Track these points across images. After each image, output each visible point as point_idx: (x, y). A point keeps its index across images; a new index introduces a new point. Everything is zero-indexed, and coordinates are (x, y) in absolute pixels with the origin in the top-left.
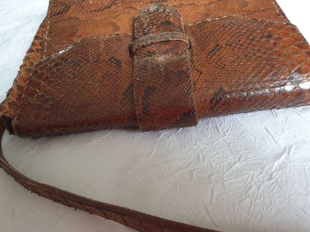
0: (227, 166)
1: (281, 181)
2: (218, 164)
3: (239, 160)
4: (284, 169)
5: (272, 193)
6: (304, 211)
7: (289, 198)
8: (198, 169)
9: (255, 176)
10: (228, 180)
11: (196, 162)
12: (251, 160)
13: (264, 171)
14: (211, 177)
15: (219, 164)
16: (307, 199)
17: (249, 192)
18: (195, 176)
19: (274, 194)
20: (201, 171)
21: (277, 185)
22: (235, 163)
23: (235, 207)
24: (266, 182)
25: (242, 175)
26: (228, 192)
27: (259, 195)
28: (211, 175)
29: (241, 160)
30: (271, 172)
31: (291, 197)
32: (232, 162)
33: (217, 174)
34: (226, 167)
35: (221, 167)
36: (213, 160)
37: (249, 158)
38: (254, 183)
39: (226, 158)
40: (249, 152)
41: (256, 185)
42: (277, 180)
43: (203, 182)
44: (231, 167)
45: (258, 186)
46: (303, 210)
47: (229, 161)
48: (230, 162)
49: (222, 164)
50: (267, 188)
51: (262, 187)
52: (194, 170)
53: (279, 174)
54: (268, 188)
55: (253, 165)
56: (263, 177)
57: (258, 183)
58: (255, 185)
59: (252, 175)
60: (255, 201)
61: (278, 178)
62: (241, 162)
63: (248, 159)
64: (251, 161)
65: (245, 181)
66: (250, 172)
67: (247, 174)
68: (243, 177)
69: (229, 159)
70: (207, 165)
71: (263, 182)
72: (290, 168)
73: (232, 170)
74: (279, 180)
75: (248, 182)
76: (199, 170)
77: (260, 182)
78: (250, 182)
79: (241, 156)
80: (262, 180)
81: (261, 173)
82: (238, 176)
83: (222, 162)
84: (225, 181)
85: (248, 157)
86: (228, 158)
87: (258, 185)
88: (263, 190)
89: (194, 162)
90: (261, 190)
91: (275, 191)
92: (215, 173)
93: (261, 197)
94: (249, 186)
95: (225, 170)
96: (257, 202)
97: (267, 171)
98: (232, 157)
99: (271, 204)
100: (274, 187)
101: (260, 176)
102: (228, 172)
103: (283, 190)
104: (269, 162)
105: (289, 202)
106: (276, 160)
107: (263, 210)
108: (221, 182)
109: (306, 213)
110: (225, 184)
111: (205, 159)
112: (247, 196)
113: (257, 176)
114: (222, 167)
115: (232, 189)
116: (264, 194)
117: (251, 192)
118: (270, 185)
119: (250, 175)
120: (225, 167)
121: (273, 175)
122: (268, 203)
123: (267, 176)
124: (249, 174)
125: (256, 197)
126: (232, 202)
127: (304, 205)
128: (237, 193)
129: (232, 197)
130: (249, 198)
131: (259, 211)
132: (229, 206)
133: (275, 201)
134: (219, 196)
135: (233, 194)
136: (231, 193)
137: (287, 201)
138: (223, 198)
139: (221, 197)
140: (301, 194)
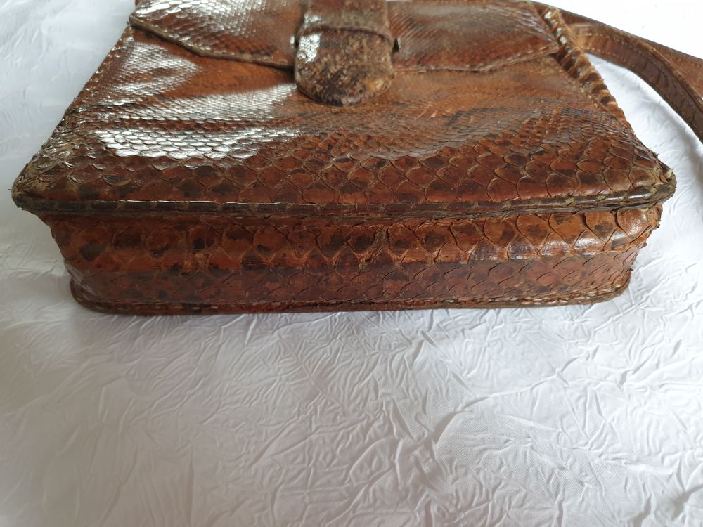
5: (517, 318)
6: (560, 337)
7: (541, 323)
17: (484, 317)
19: (519, 319)
26: (454, 318)
27: (498, 321)
31: (543, 322)
46: (558, 335)
50: (510, 313)
51: (503, 312)
54: (512, 312)
58: (492, 310)
60: (493, 327)
88: (505, 315)
90: (501, 314)
91: (521, 315)
93: (501, 323)
96: (496, 328)
99: (515, 331)
103: (533, 314)
105: (540, 328)
107: (504, 337)
112: (482, 321)
122: (512, 330)
125: (494, 323)
126: (461, 328)
127: (561, 330)
128: (467, 319)
129: (460, 323)
130: (484, 324)
131: (499, 339)
132: (456, 332)
133: (520, 327)
134: (441, 322)
135: (461, 320)
136: (459, 318)
137: (537, 326)
138: (447, 325)
139: (444, 324)
140: (556, 318)
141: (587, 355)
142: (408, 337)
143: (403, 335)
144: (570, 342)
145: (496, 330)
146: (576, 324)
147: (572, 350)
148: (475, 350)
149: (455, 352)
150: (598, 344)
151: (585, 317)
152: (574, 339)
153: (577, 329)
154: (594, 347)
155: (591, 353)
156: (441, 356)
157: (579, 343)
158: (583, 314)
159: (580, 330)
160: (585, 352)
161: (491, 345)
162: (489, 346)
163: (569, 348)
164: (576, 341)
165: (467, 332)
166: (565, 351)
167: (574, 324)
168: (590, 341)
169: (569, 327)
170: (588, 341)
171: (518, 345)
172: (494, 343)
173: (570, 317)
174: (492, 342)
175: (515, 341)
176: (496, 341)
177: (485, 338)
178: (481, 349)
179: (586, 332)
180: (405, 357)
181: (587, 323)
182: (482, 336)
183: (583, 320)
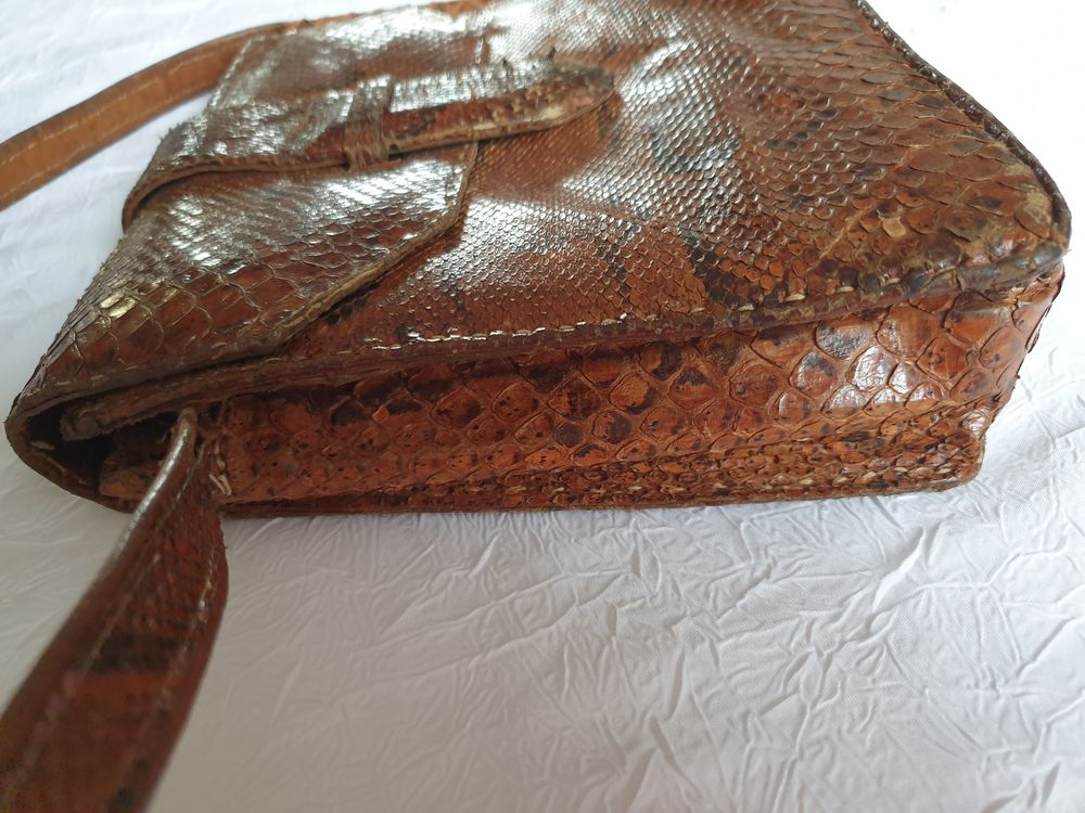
0: (727, 591)
1: (900, 642)
2: (697, 586)
3: (767, 575)
4: (911, 603)
5: (869, 679)
6: (968, 736)
7: (922, 693)
8: (634, 600)
9: (816, 626)
10: (728, 636)
11: (627, 578)
12: (805, 576)
13: (844, 611)
14: (674, 628)
15: (702, 588)
16: (976, 698)
17: (796, 676)
18: (622, 622)
19: (874, 681)
20: (642, 606)
21: (885, 653)
22: (754, 583)
23: (749, 724)
24: (852, 646)
25: (776, 622)
26: (730, 677)
27: (827, 686)
28: (676, 621)
29: (774, 575)
30: (868, 613)
31: (927, 691)
32: (745, 581)
33: (693, 615)
34: (725, 594)
35: (707, 595)
36: (684, 575)
37: (799, 568)
38: (812, 649)
39: (724, 568)
40: (801, 550)
41: (820, 654)
42: (885, 640)
43: (650, 643)
44: (741, 596)
45: (825, 657)
46: (962, 732)
47: (734, 577)
48: (738, 579)
49: (712, 586)
50: (853, 664)
51: (838, 662)
52: (620, 604)
53: (892, 620)
54: (858, 663)
55: (813, 590)
56: (842, 630)
57: (828, 647)
58: (815, 654)
59: (806, 624)
60: (814, 704)
61: (888, 633)
62: (772, 579)
63: (795, 572)
64: (807, 579)
65: (784, 642)
66: (801, 613)
67: (793, 618)
68: (779, 628)
69: (735, 571)
70: (663, 587)
71: (842, 643)
72: (930, 598)
73: (744, 607)
74: (891, 641)
75: (793, 644)
76: (639, 602)
77: (831, 643)
78: (800, 644)
79: (775, 563)
80: (837, 638)
81: (836, 618)
82: (762, 625)
83: (713, 580)
84: (720, 640)
85: (798, 564)
86: (732, 569)
87: (826, 653)
88: (841, 671)
89: (622, 578)
90: (833, 669)
91: (878, 671)
92: (688, 613)
93: (833, 691)
94: (798, 656)
95: (720, 607)
96: (820, 706)
97: (855, 611)
98: (742, 565)
99: (863, 715)
100: (877, 660)
101: (833, 627)
102: (731, 611)
103: (905, 670)
104: (863, 582)
105: (919, 708)
106: (885, 576)
107: (839, 731)
108: (707, 644)
109: (972, 741)
110: (720, 647)
111: (657, 570)
112: (790, 689)
113: (821, 628)
114: (712, 595)
115: (740, 666)
116: (843, 683)
117: (802, 675)
118: (864, 654)
119: (801, 622)
120: (720, 596)
121: (874, 625)
122: (856, 712)
123: (853, 628)
124: (797, 621)
125: (816, 693)
126: (740, 709)
127: (967, 716)
128: (757, 679)
129: (741, 691)
130: (795, 696)
131: (827, 738)
132: (730, 721)
133: (876, 704)
134: (699, 689)
135: (744, 682)
136: (739, 677)
137: (913, 703)
138: (711, 697)
139: (706, 694)
140: (957, 681)
141: (1030, 791)
142: (620, 741)
143: (608, 733)
144: (991, 752)
145: (821, 712)
146: (1002, 702)
147: (994, 777)
148: (769, 768)
149: (722, 780)
150: (1058, 759)
151: (1025, 683)
152: (999, 744)
153: (1005, 713)
154: (1048, 768)
155: (1040, 784)
156: (689, 795)
157: (1012, 758)
158: (1018, 673)
159: (1013, 717)
160: (1026, 781)
161: (807, 753)
162: (801, 756)
163: (988, 771)
164: (1005, 749)
165: (753, 721)
166: (978, 778)
167: (998, 697)
168: (1039, 750)
169: (987, 708)
170: (1032, 750)
171: (871, 753)
172: (815, 749)
173: (989, 679)
174: (810, 745)
175: (863, 743)
176: (818, 741)
177: (794, 735)
178: (783, 765)
179: (1029, 727)
180: (608, 798)
181: (1030, 699)
182: (787, 731)
183: (1019, 690)
